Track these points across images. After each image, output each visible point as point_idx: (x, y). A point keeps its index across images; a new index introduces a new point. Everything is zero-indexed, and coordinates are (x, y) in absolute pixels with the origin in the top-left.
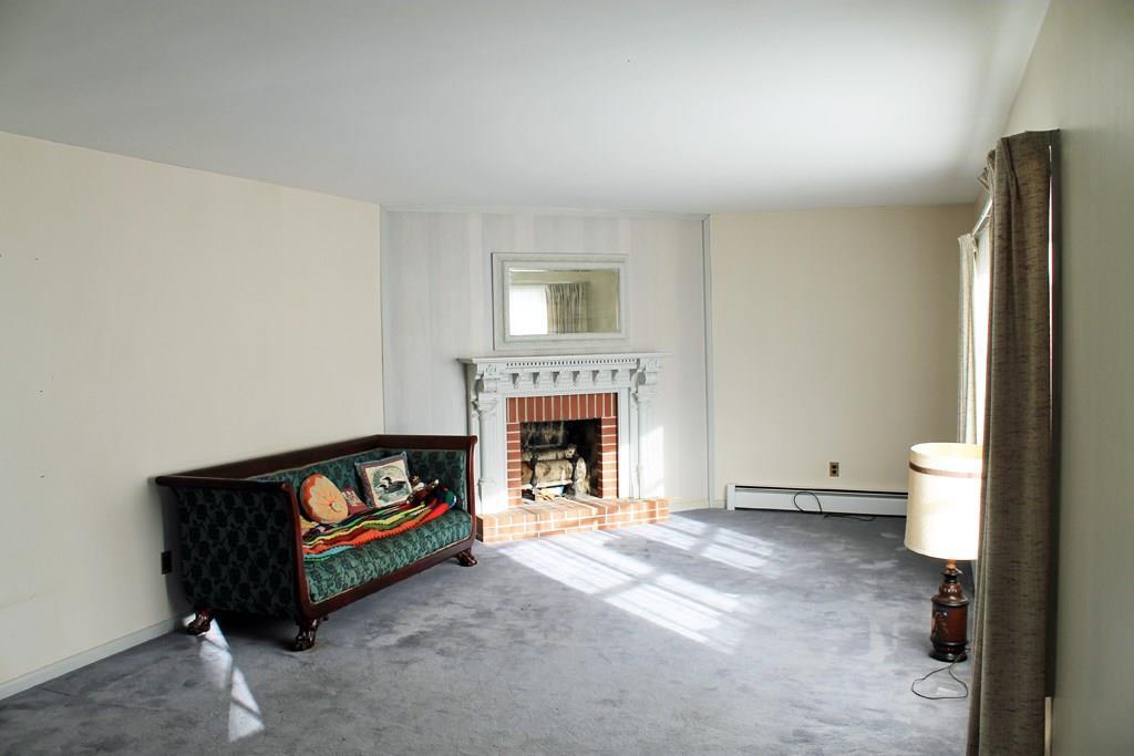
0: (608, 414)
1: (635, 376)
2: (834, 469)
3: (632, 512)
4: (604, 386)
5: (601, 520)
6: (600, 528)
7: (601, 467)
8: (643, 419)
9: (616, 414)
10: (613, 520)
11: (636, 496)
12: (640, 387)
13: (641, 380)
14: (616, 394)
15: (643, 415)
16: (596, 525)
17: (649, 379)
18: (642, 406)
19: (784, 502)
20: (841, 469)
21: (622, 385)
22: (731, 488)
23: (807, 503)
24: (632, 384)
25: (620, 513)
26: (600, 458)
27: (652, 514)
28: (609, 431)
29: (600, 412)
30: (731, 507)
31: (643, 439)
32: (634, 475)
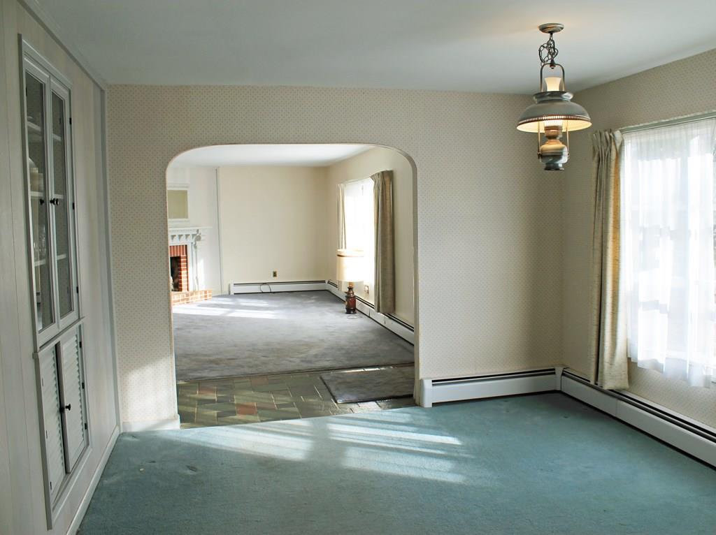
0: (183, 254)
1: (194, 238)
2: (275, 275)
3: (199, 295)
4: (183, 242)
5: (188, 299)
6: (188, 303)
7: (181, 278)
8: (198, 257)
9: (186, 254)
10: (192, 299)
11: (197, 290)
12: (197, 242)
13: (198, 238)
14: (186, 246)
15: (198, 253)
16: (185, 302)
17: (202, 238)
18: (198, 251)
19: (256, 289)
20: (277, 275)
21: (189, 242)
22: (232, 285)
23: (265, 289)
24: (193, 241)
25: (194, 296)
26: (181, 274)
27: (206, 296)
28: (184, 262)
29: (180, 254)
30: (232, 293)
31: (198, 264)
32: (196, 281)
